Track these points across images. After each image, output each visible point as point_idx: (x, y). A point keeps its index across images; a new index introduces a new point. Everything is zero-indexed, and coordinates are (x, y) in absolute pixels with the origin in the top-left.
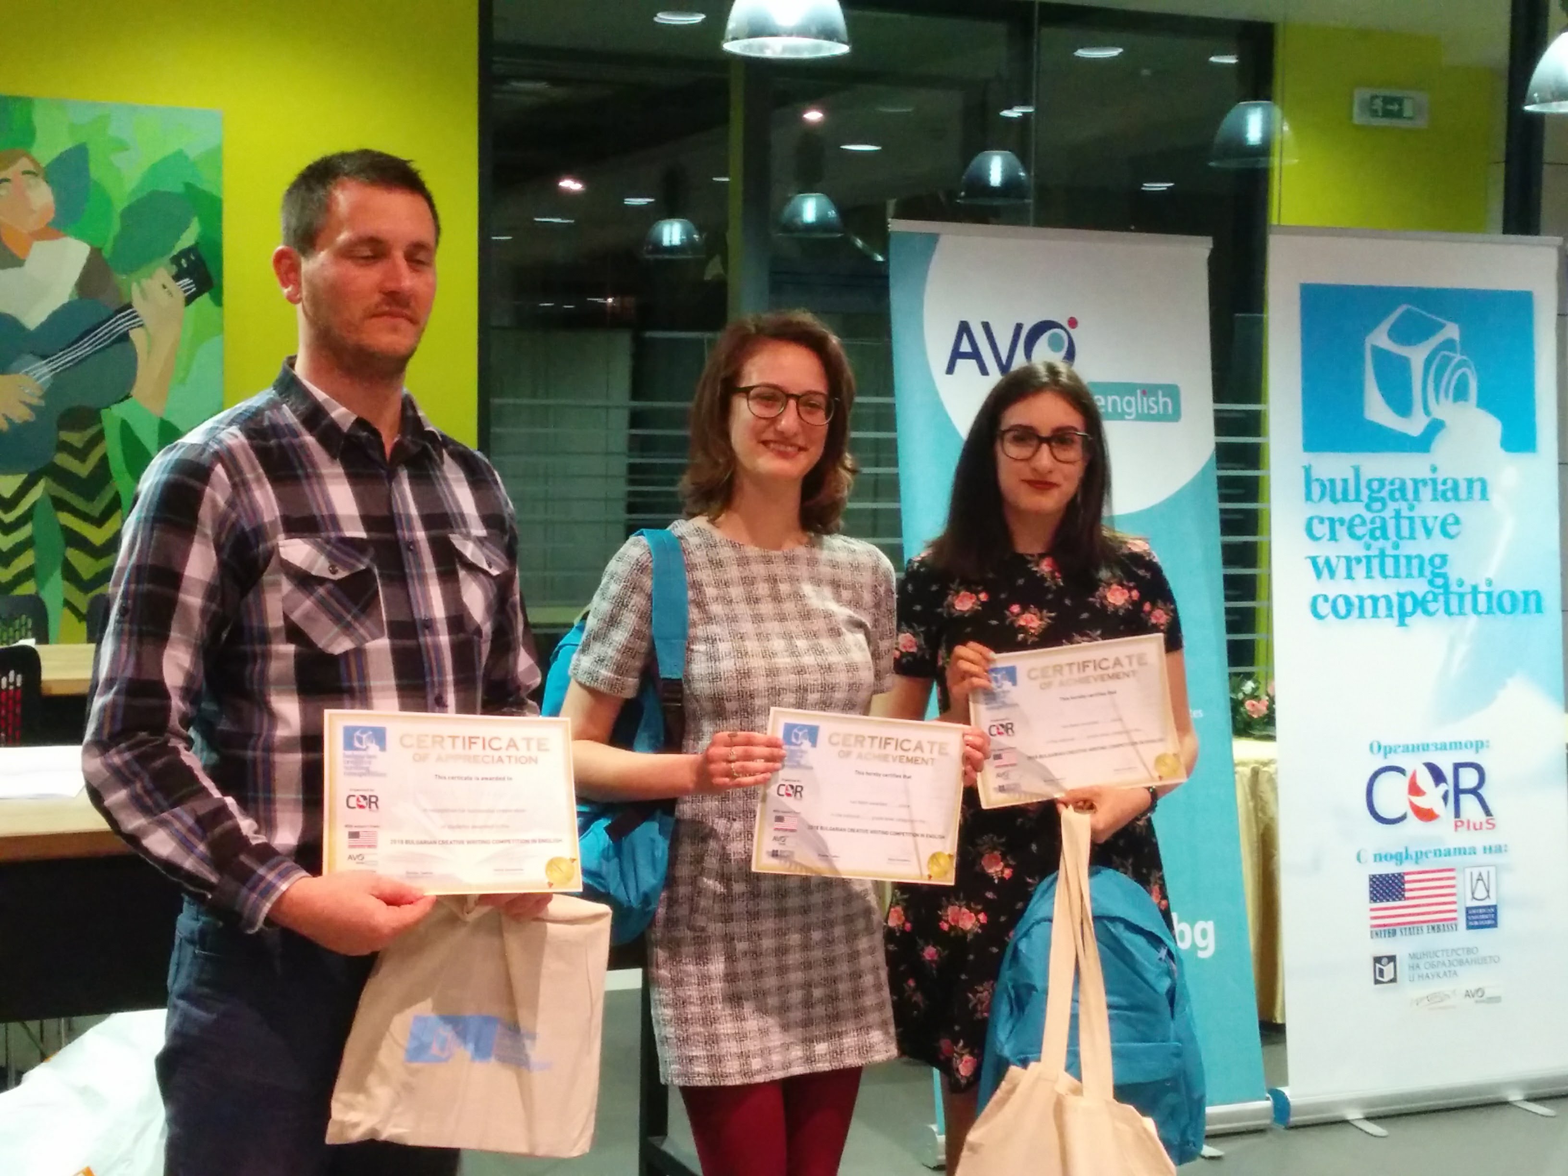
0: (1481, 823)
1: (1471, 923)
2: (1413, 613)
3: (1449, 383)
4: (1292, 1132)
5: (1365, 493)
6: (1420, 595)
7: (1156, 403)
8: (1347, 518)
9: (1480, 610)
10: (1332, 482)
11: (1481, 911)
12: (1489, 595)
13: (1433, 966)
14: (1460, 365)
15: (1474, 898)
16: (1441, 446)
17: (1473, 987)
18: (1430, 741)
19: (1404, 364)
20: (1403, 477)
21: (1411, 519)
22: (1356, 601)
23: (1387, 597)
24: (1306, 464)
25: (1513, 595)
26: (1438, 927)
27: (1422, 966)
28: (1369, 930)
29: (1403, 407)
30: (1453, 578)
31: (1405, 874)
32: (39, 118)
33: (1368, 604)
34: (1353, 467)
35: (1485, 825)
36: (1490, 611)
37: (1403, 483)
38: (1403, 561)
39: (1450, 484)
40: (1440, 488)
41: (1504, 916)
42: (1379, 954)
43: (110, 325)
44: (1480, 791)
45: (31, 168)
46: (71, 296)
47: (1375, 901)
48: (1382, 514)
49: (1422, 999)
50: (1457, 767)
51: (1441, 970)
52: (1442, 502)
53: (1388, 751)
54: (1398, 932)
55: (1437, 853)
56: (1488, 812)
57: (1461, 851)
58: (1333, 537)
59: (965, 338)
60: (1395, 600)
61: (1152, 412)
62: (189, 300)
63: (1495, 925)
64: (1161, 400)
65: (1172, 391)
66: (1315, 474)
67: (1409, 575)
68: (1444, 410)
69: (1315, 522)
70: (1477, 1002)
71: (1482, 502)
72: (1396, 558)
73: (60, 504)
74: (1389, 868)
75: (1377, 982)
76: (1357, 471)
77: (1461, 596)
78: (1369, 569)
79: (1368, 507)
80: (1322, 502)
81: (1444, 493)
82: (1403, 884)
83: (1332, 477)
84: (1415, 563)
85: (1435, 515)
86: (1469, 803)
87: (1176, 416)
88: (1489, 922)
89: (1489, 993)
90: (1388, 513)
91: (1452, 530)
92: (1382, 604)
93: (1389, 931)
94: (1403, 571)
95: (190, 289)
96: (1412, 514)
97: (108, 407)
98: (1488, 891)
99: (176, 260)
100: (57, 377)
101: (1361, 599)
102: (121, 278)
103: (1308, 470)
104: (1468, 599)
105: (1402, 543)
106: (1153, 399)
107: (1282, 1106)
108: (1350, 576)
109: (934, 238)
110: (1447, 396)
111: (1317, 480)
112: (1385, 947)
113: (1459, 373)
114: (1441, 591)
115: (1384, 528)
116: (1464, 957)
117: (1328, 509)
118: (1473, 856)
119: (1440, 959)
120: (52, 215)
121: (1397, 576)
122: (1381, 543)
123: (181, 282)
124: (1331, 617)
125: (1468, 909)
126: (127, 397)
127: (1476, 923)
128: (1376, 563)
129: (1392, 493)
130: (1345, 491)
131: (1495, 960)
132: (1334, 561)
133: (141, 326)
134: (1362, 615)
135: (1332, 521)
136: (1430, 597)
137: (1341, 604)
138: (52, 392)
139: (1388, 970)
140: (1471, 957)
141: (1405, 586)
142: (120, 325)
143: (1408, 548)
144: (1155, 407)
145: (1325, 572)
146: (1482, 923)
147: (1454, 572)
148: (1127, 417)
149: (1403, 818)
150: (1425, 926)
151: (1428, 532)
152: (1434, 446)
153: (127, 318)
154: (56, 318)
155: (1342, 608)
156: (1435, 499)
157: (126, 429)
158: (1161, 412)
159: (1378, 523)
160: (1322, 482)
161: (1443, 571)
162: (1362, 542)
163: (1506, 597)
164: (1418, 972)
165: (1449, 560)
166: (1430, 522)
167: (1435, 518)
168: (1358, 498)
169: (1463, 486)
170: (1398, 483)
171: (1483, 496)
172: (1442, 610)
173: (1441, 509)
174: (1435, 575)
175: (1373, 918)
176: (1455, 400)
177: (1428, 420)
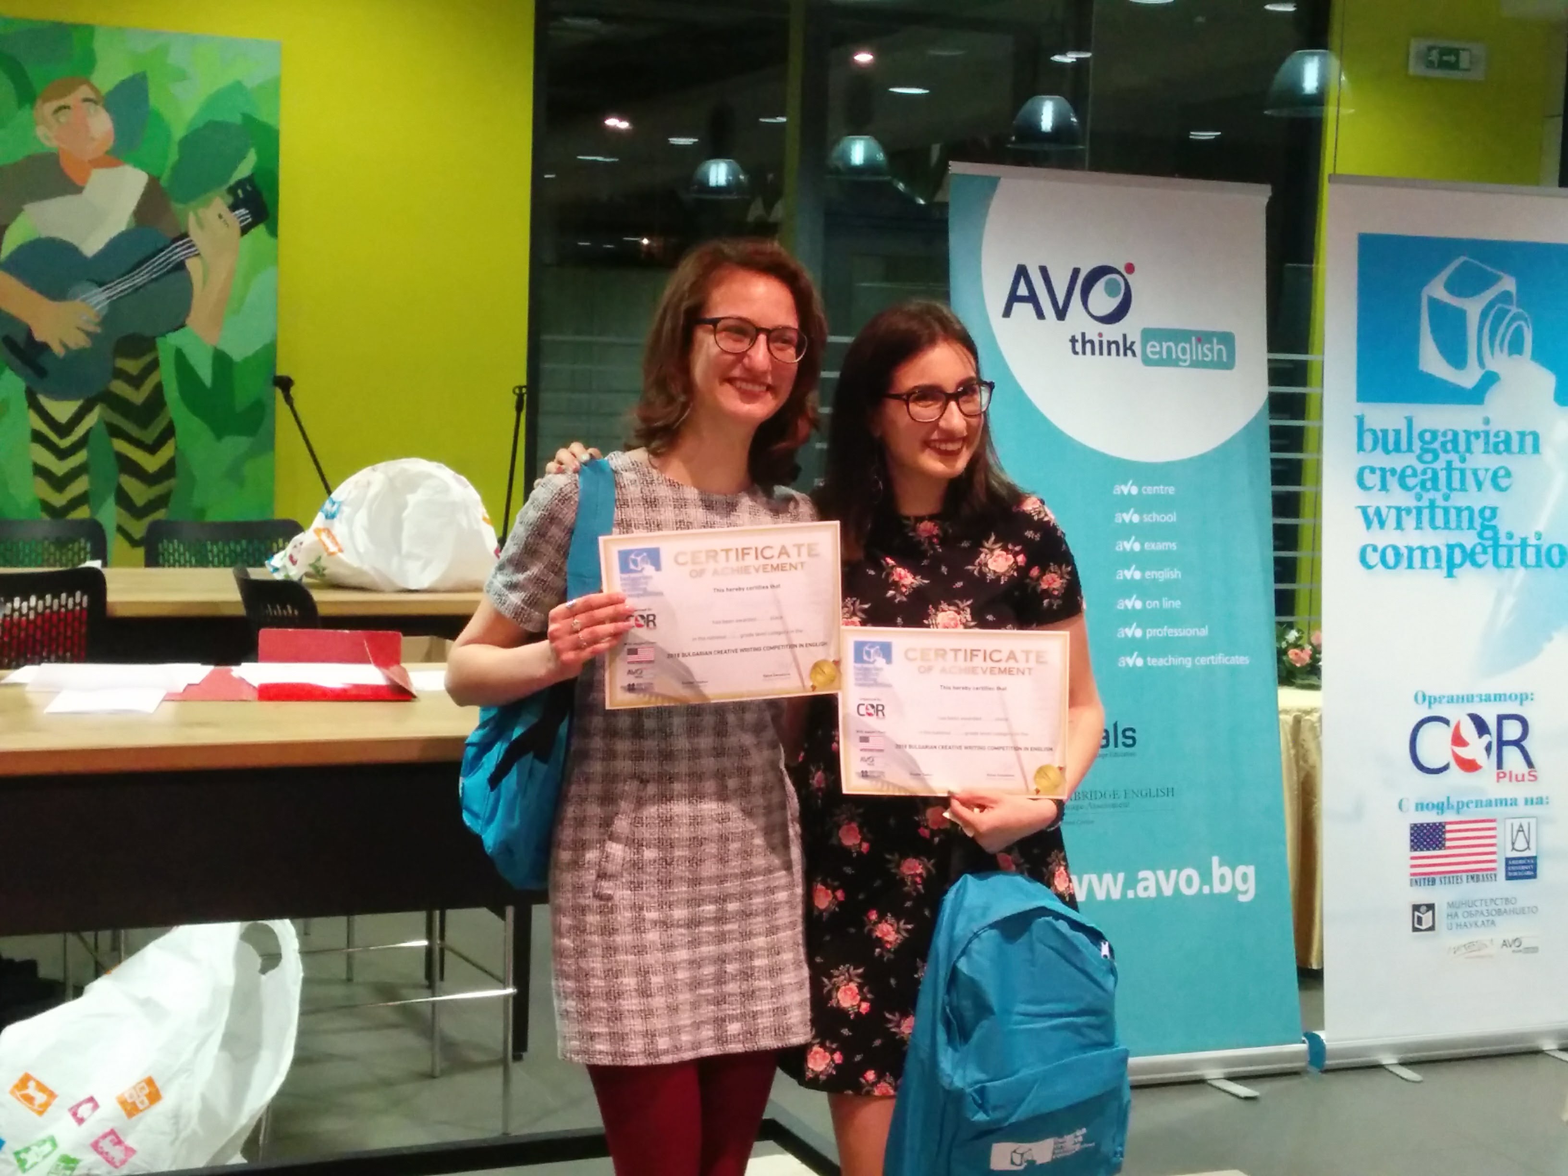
0: (1523, 776)
1: (1510, 874)
2: (1461, 565)
3: (1504, 336)
4: (1325, 1076)
5: (1417, 444)
6: (1469, 547)
7: (1211, 350)
8: (1399, 469)
9: (1528, 562)
10: (1385, 432)
11: (1521, 862)
12: (1538, 548)
13: (1470, 914)
14: (1516, 318)
15: (1513, 849)
16: (1495, 399)
17: (1510, 937)
18: (1475, 692)
19: (1461, 315)
20: (1455, 428)
21: (1462, 472)
22: (1405, 552)
23: (1437, 550)
24: (1359, 414)
25: (1561, 548)
26: (1478, 876)
27: (1460, 914)
28: (1407, 879)
29: (1458, 361)
30: (1503, 530)
31: (1447, 823)
32: (100, 45)
33: (1417, 555)
34: (1406, 418)
35: (1527, 777)
36: (1538, 565)
37: (1455, 434)
38: (1453, 513)
39: (1502, 436)
40: (1492, 440)
41: (1543, 868)
42: (1418, 902)
43: (165, 255)
44: (1524, 743)
45: (92, 96)
46: (128, 225)
47: (1416, 850)
48: (1435, 465)
49: (1459, 948)
50: (1501, 719)
51: (1480, 919)
52: (1494, 456)
53: (1432, 701)
54: (1438, 881)
55: (1479, 804)
56: (1530, 764)
57: (1503, 802)
58: (1384, 487)
59: (1022, 283)
60: (1444, 551)
61: (1205, 359)
62: (245, 230)
63: (1534, 876)
64: (1216, 347)
65: (1227, 339)
66: (1368, 424)
67: (1459, 527)
68: (1499, 362)
69: (1367, 471)
70: (1514, 951)
71: (1536, 456)
72: (1446, 510)
73: (115, 432)
74: (1430, 817)
75: (1415, 929)
76: (1410, 421)
77: (1510, 549)
78: (1419, 520)
79: (1420, 458)
80: (1375, 452)
81: (1496, 445)
82: (1444, 833)
83: (1385, 427)
84: (1465, 515)
85: (1487, 467)
86: (1512, 755)
87: (1229, 365)
88: (1528, 873)
89: (1526, 944)
90: (1440, 464)
91: (1503, 483)
92: (1431, 555)
93: (1429, 879)
94: (1453, 524)
95: (247, 219)
96: (1463, 466)
97: (163, 335)
98: (1528, 843)
99: (232, 191)
100: (114, 305)
101: (1410, 550)
102: (177, 206)
103: (1360, 421)
104: (1517, 552)
105: (1454, 495)
106: (1209, 346)
107: (1317, 1049)
108: (1399, 526)
109: (993, 182)
110: (1502, 350)
111: (1370, 430)
112: (1423, 895)
113: (1515, 325)
114: (1490, 543)
115: (1435, 479)
116: (1502, 907)
117: (1379, 459)
118: (1514, 807)
119: (1479, 909)
120: (111, 143)
121: (1447, 526)
122: (1432, 495)
123: (237, 212)
124: (1380, 565)
125: (1508, 860)
126: (183, 326)
127: (1515, 874)
128: (1426, 513)
129: (1444, 445)
130: (1397, 443)
131: (1533, 910)
132: (1384, 511)
133: (198, 255)
134: (1410, 566)
135: (1383, 470)
136: (1479, 549)
137: (1390, 554)
138: (108, 320)
139: (1427, 918)
140: (1510, 907)
141: (1454, 537)
142: (177, 253)
143: (1459, 500)
144: (1210, 355)
145: (1376, 522)
146: (1520, 874)
147: (1504, 525)
148: (1181, 363)
149: (1446, 768)
150: (1464, 875)
151: (1479, 485)
152: (1487, 398)
153: (184, 247)
154: (114, 245)
155: (1391, 558)
157: (180, 357)
158: (1215, 358)
159: (1429, 474)
160: (1374, 432)
161: (1493, 523)
162: (1414, 492)
163: (1555, 552)
164: (1456, 920)
165: (1499, 512)
166: (1481, 474)
167: (1487, 470)
168: (1410, 449)
169: (1515, 439)
170: (1450, 436)
171: (1536, 449)
172: (1491, 560)
173: (1493, 462)
174: (1484, 527)
175: (1413, 866)
176: (1511, 353)
177: (1482, 372)
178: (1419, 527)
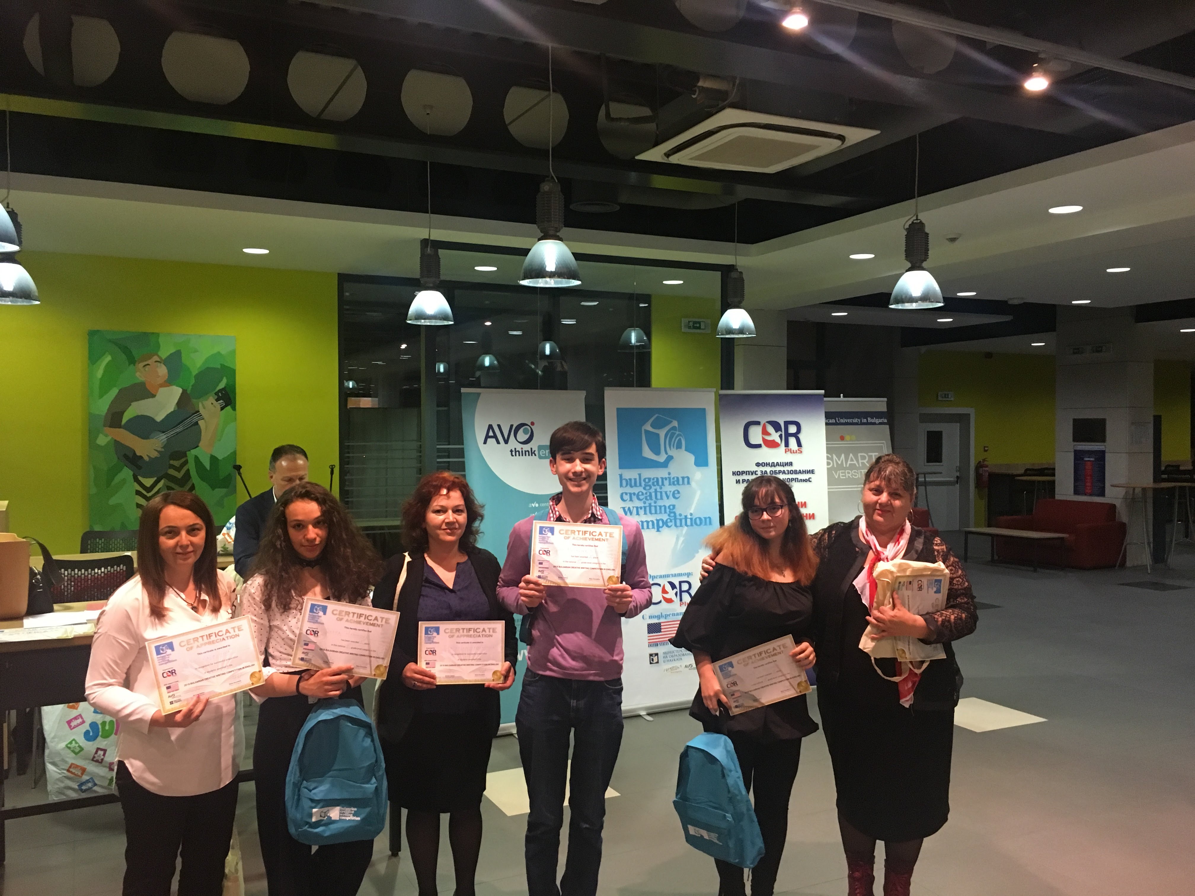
2: (662, 527)
5: (643, 483)
6: (665, 520)
8: (636, 493)
9: (688, 524)
10: (630, 479)
12: (691, 519)
13: (672, 656)
14: (678, 435)
17: (688, 664)
18: (671, 573)
19: (657, 436)
20: (657, 477)
21: (661, 492)
23: (653, 522)
24: (621, 473)
25: (700, 518)
27: (668, 657)
28: (647, 644)
29: (657, 453)
30: (677, 514)
31: (661, 623)
32: (161, 340)
33: (645, 524)
34: (638, 474)
36: (692, 525)
37: (657, 479)
38: (658, 508)
39: (675, 479)
40: (672, 480)
42: (652, 653)
43: (190, 420)
44: (690, 592)
45: (159, 360)
46: (174, 408)
47: (649, 634)
48: (650, 491)
49: (668, 669)
50: (680, 583)
51: (676, 658)
52: (672, 486)
54: (659, 645)
55: (673, 615)
58: (631, 500)
59: (491, 431)
60: (655, 522)
66: (623, 477)
67: (661, 513)
68: (672, 452)
69: (624, 494)
70: (689, 669)
71: (689, 486)
72: (655, 507)
73: (170, 488)
74: (655, 621)
75: (651, 663)
76: (640, 475)
77: (681, 520)
78: (645, 511)
79: (644, 489)
80: (626, 487)
81: (674, 482)
82: (660, 627)
84: (663, 508)
86: (686, 596)
90: (652, 490)
91: (677, 496)
92: (650, 523)
93: (656, 644)
94: (658, 511)
96: (661, 490)
97: (189, 451)
100: (169, 440)
102: (194, 401)
103: (621, 476)
104: (683, 521)
105: (658, 501)
108: (638, 514)
109: (479, 394)
110: (674, 448)
111: (624, 479)
112: (654, 650)
113: (678, 438)
114: (673, 518)
115: (650, 496)
117: (629, 490)
119: (675, 654)
120: (167, 378)
121: (656, 513)
122: (650, 501)
126: (197, 447)
128: (648, 509)
129: (653, 483)
130: (635, 483)
132: (631, 509)
133: (203, 419)
135: (630, 494)
136: (669, 520)
138: (167, 445)
139: (655, 659)
141: (659, 517)
142: (195, 419)
143: (660, 503)
145: (628, 513)
147: (678, 511)
149: (660, 602)
151: (668, 497)
152: (669, 465)
153: (197, 416)
154: (168, 417)
156: (670, 484)
157: (197, 459)
159: (648, 493)
160: (626, 480)
161: (674, 511)
162: (642, 501)
163: (698, 520)
164: (666, 659)
165: (676, 507)
166: (668, 493)
167: (670, 491)
168: (640, 485)
169: (681, 480)
170: (655, 479)
171: (689, 483)
172: (673, 525)
173: (673, 488)
174: (670, 512)
175: (649, 640)
176: (677, 448)
177: (666, 456)
178: (645, 513)
